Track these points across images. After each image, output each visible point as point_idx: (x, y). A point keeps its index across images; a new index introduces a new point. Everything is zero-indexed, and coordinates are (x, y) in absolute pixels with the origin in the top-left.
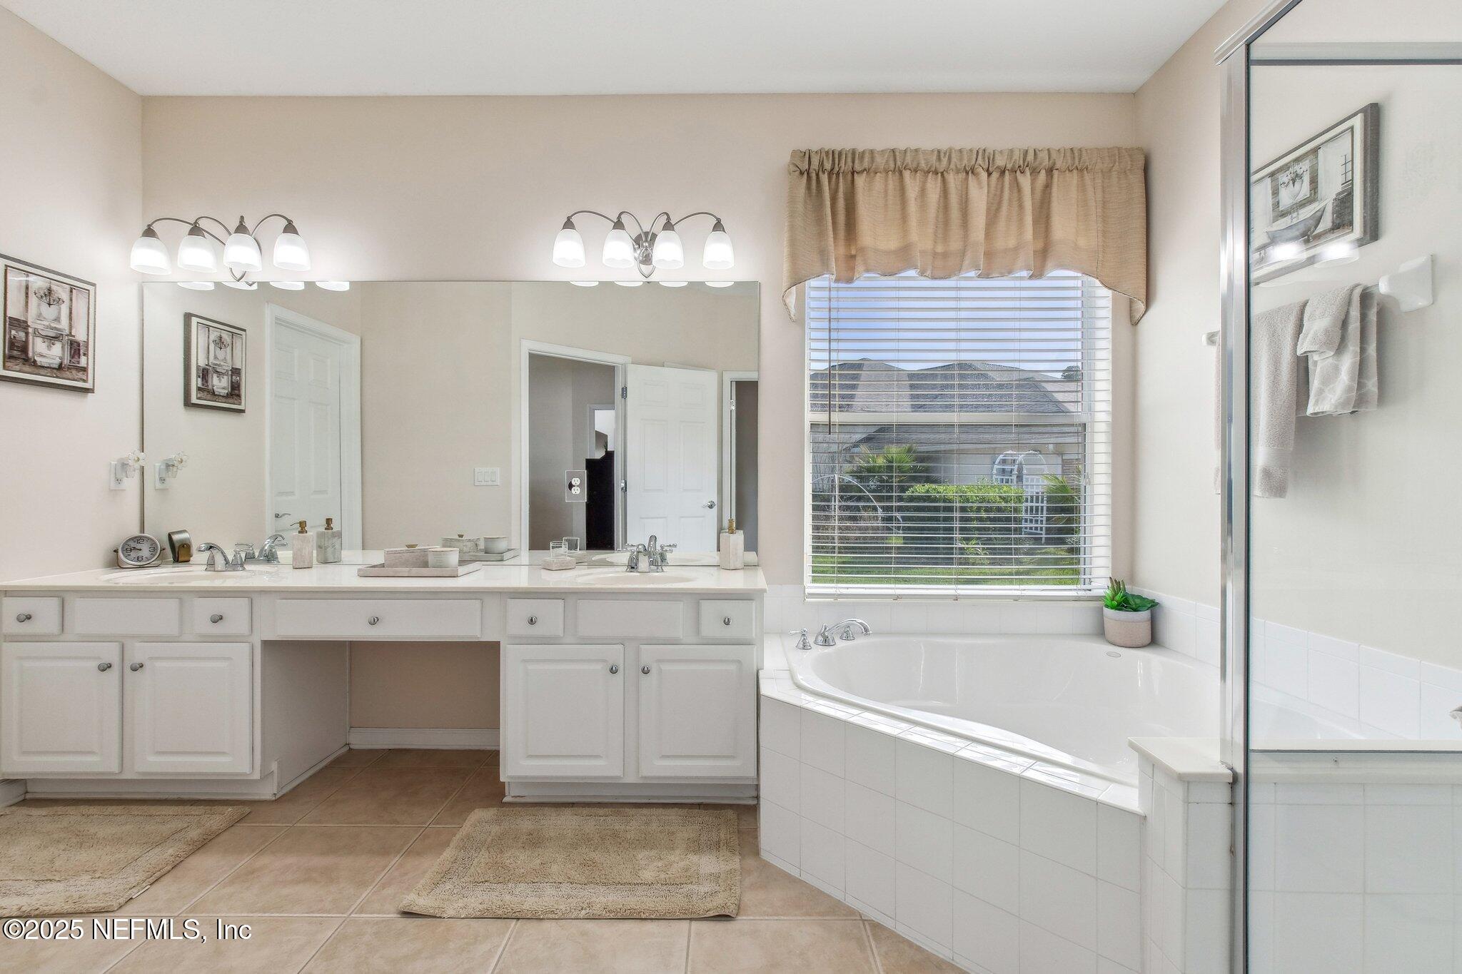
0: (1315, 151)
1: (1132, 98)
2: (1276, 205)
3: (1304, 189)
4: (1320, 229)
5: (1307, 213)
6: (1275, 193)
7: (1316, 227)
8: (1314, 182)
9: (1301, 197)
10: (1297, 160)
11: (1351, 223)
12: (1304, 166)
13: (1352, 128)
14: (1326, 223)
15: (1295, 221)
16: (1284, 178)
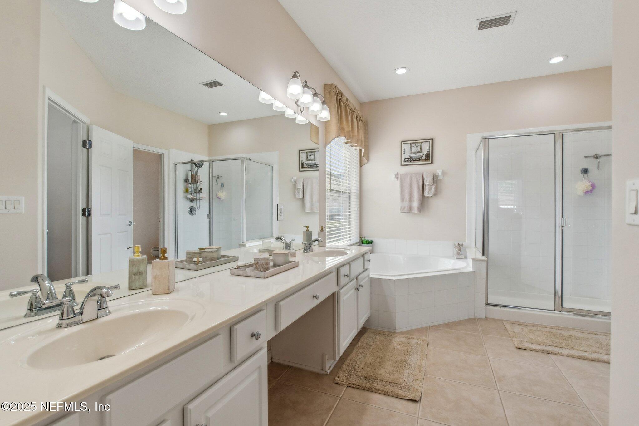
0: (422, 143)
1: (362, 104)
2: (412, 150)
3: (419, 150)
4: (422, 159)
5: (419, 154)
6: (411, 148)
7: (421, 158)
8: (421, 149)
9: (418, 151)
10: (417, 143)
11: (429, 160)
12: (419, 145)
13: (430, 142)
14: (424, 158)
15: (416, 155)
16: (414, 145)
